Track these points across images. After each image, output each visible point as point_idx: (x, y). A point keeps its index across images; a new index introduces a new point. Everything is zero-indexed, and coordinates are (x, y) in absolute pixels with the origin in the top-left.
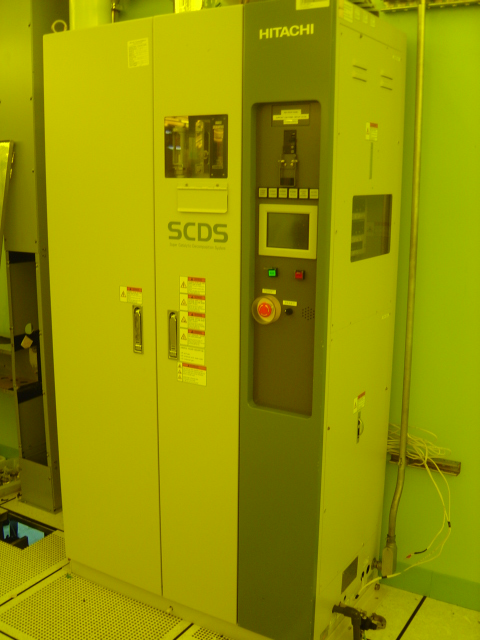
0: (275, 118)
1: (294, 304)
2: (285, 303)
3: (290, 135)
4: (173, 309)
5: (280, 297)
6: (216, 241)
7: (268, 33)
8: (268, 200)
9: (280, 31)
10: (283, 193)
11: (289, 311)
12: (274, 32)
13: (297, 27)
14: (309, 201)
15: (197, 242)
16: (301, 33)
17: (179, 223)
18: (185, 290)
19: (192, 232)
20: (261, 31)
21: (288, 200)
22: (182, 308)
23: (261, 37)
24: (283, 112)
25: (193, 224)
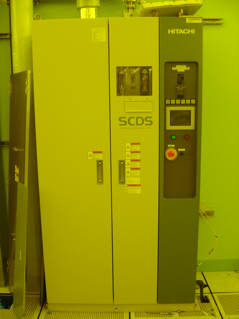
0: (173, 68)
1: (184, 150)
2: (179, 150)
3: (181, 77)
4: (121, 159)
5: (176, 148)
6: (146, 125)
7: (173, 31)
8: (171, 105)
9: (179, 31)
10: (178, 102)
11: (181, 154)
12: (176, 31)
13: (187, 30)
14: (191, 105)
15: (136, 126)
16: (189, 33)
17: (125, 118)
18: (129, 150)
19: (133, 121)
20: (169, 30)
21: (181, 105)
22: (127, 158)
23: (169, 33)
24: (177, 66)
25: (134, 118)
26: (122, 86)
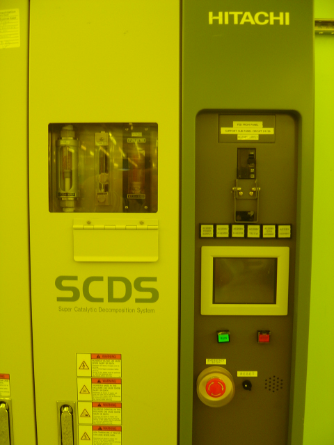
0: (224, 131)
1: (254, 374)
2: (240, 374)
3: (247, 157)
4: (64, 400)
5: (231, 369)
6: (138, 301)
7: (223, 18)
8: (215, 240)
9: (240, 17)
10: (238, 231)
11: (246, 384)
12: (231, 17)
13: (266, 15)
14: (277, 241)
15: (106, 304)
16: (272, 23)
17: (75, 278)
18: (88, 373)
19: (98, 289)
20: (211, 14)
21: (246, 240)
22: (81, 397)
23: (211, 22)
24: (235, 123)
25: (100, 279)
26: (67, 181)
